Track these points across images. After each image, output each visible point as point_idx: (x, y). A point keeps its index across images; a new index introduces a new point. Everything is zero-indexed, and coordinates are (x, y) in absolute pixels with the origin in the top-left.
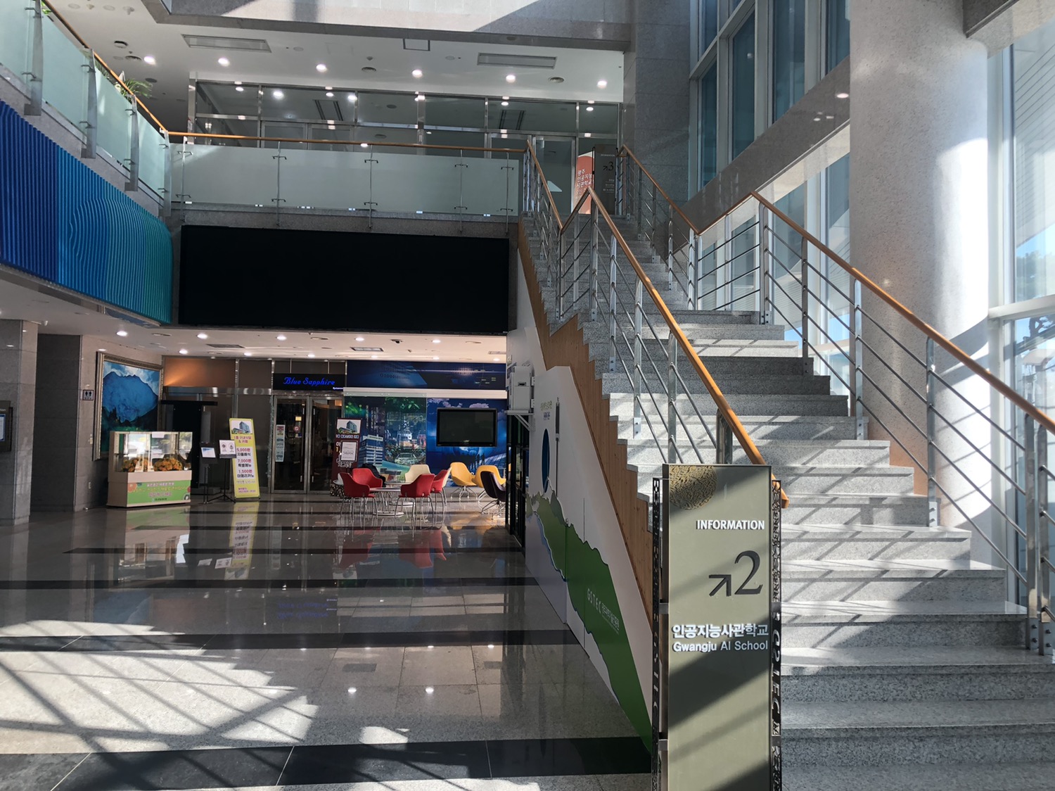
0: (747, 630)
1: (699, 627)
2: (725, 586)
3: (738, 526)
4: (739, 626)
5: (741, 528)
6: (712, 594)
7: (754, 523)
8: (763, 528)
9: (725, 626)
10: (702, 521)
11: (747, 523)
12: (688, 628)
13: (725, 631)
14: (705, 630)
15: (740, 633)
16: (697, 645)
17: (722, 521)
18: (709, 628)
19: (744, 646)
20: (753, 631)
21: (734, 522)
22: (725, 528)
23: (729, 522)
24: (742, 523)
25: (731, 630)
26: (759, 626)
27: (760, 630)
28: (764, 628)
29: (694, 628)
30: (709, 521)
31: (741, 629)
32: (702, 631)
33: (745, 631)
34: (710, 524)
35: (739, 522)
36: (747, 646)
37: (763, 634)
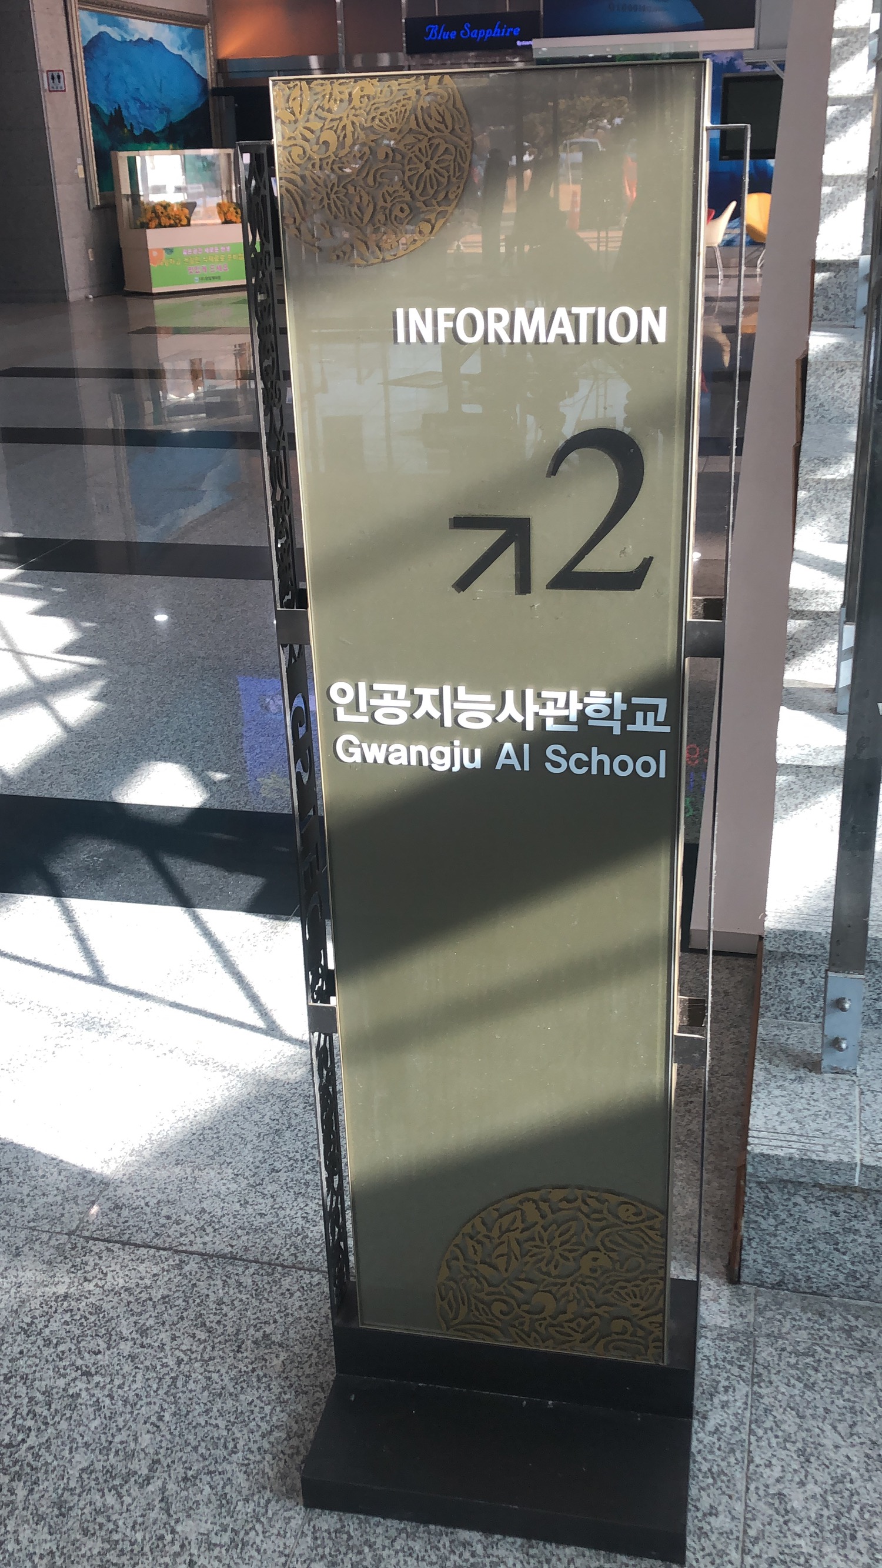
0: (589, 711)
1: (417, 691)
2: (509, 557)
3: (555, 330)
4: (561, 696)
5: (571, 339)
6: (463, 583)
7: (625, 319)
8: (661, 337)
9: (510, 695)
10: (414, 313)
11: (594, 319)
12: (380, 695)
13: (511, 709)
14: (439, 701)
15: (565, 720)
16: (414, 749)
17: (492, 312)
18: (455, 696)
19: (579, 764)
20: (610, 717)
21: (540, 313)
22: (506, 339)
23: (521, 314)
24: (576, 320)
25: (531, 707)
26: (635, 700)
27: (640, 715)
28: (655, 708)
29: (402, 694)
30: (442, 312)
31: (567, 706)
32: (428, 706)
33: (581, 713)
34: (443, 325)
35: (561, 313)
36: (589, 764)
37: (651, 727)
